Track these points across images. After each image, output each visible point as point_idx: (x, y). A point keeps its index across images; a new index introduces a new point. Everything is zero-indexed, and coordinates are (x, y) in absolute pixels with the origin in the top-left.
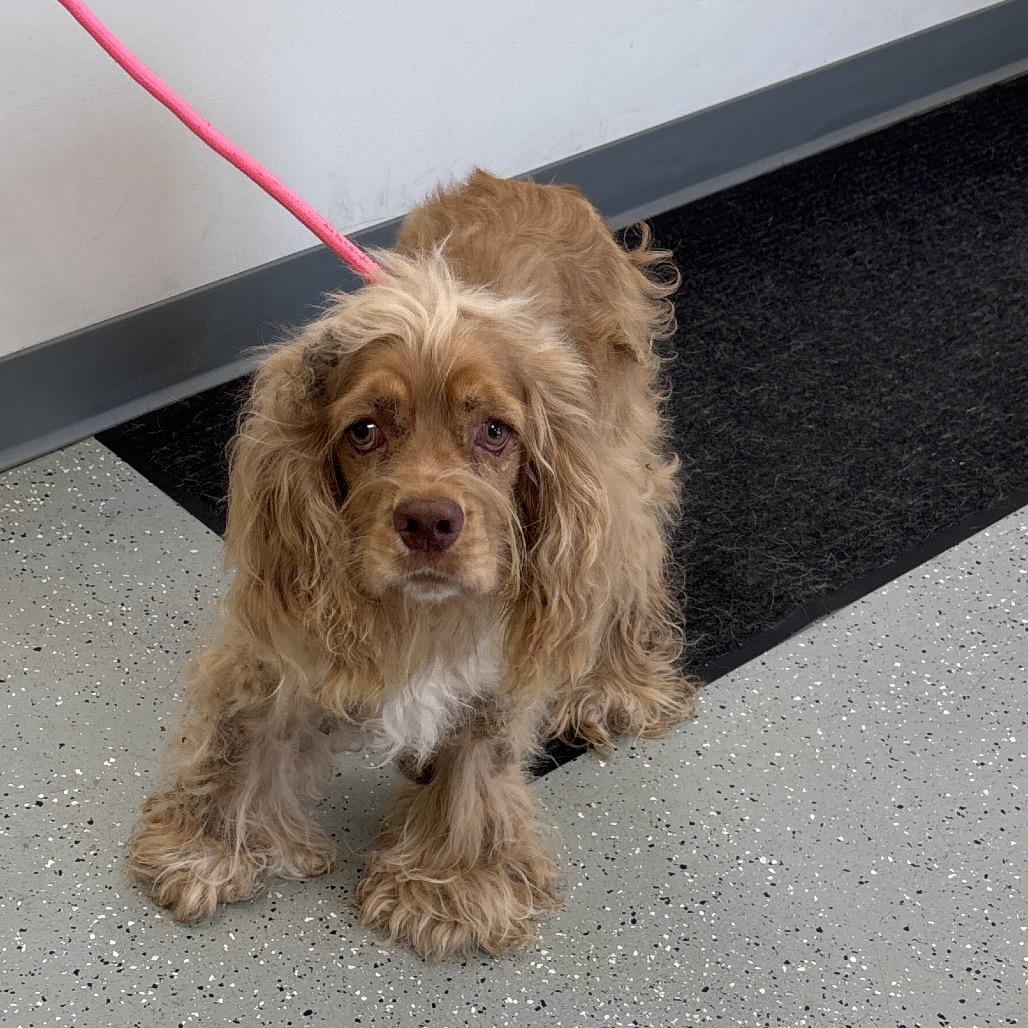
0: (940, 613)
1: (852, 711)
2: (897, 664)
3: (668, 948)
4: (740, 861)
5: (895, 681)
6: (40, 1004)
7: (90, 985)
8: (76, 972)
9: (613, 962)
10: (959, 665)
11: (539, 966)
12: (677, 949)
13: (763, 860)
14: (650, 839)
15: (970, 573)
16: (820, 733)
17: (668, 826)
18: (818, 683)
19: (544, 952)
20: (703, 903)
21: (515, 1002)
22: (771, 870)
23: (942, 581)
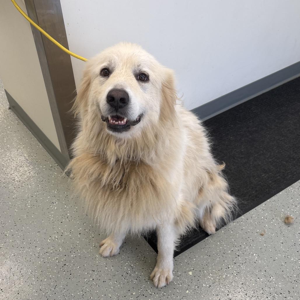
0: (292, 198)
1: (273, 221)
2: (283, 210)
3: (235, 274)
4: (250, 255)
5: (282, 214)
6: (115, 282)
7: (125, 278)
8: (122, 276)
9: (224, 277)
10: (295, 210)
11: (210, 277)
12: (237, 275)
13: (255, 255)
14: (232, 249)
15: (298, 189)
16: (267, 226)
17: (236, 246)
18: (267, 214)
19: (211, 274)
20: (242, 264)
21: (205, 285)
22: (256, 257)
23: (292, 191)
